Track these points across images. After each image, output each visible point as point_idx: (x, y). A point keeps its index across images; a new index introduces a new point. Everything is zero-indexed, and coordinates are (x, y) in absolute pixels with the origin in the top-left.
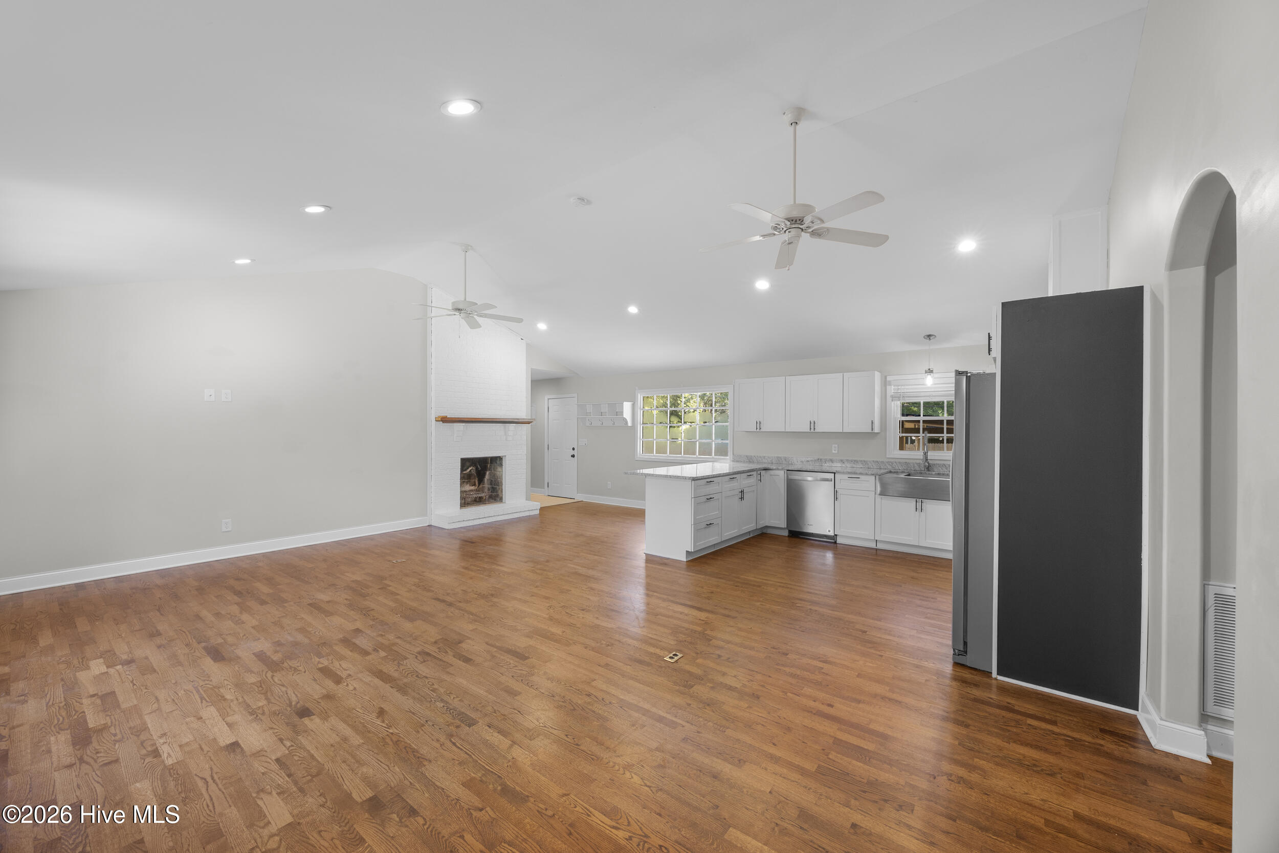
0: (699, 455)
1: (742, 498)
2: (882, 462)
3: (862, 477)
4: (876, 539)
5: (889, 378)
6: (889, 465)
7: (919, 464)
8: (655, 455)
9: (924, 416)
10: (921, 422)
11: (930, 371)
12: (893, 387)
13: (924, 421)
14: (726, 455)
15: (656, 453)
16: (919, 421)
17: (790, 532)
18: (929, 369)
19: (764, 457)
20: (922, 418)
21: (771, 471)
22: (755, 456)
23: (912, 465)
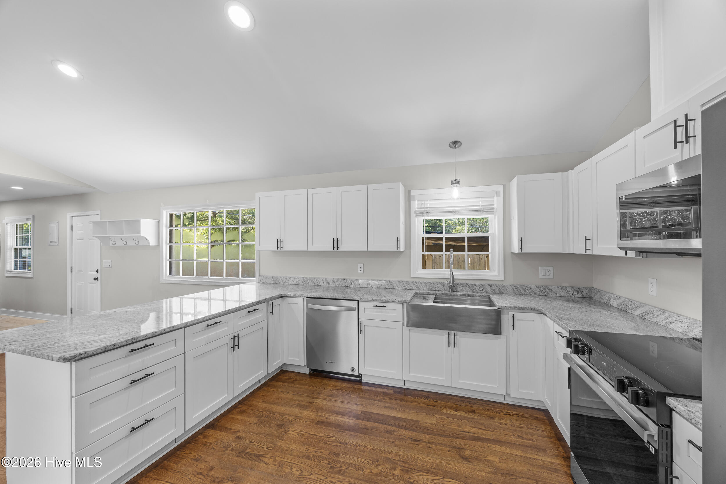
0: (226, 276)
1: (235, 347)
2: (407, 282)
3: (389, 305)
4: (404, 379)
5: (413, 193)
6: (414, 285)
7: (443, 284)
8: (180, 278)
9: (445, 233)
10: (444, 239)
11: (456, 182)
12: (416, 202)
13: (447, 239)
14: (254, 276)
15: (183, 275)
16: (441, 239)
17: (312, 370)
18: (456, 180)
19: (290, 278)
20: (444, 235)
21: (287, 299)
22: (281, 277)
23: (436, 285)
